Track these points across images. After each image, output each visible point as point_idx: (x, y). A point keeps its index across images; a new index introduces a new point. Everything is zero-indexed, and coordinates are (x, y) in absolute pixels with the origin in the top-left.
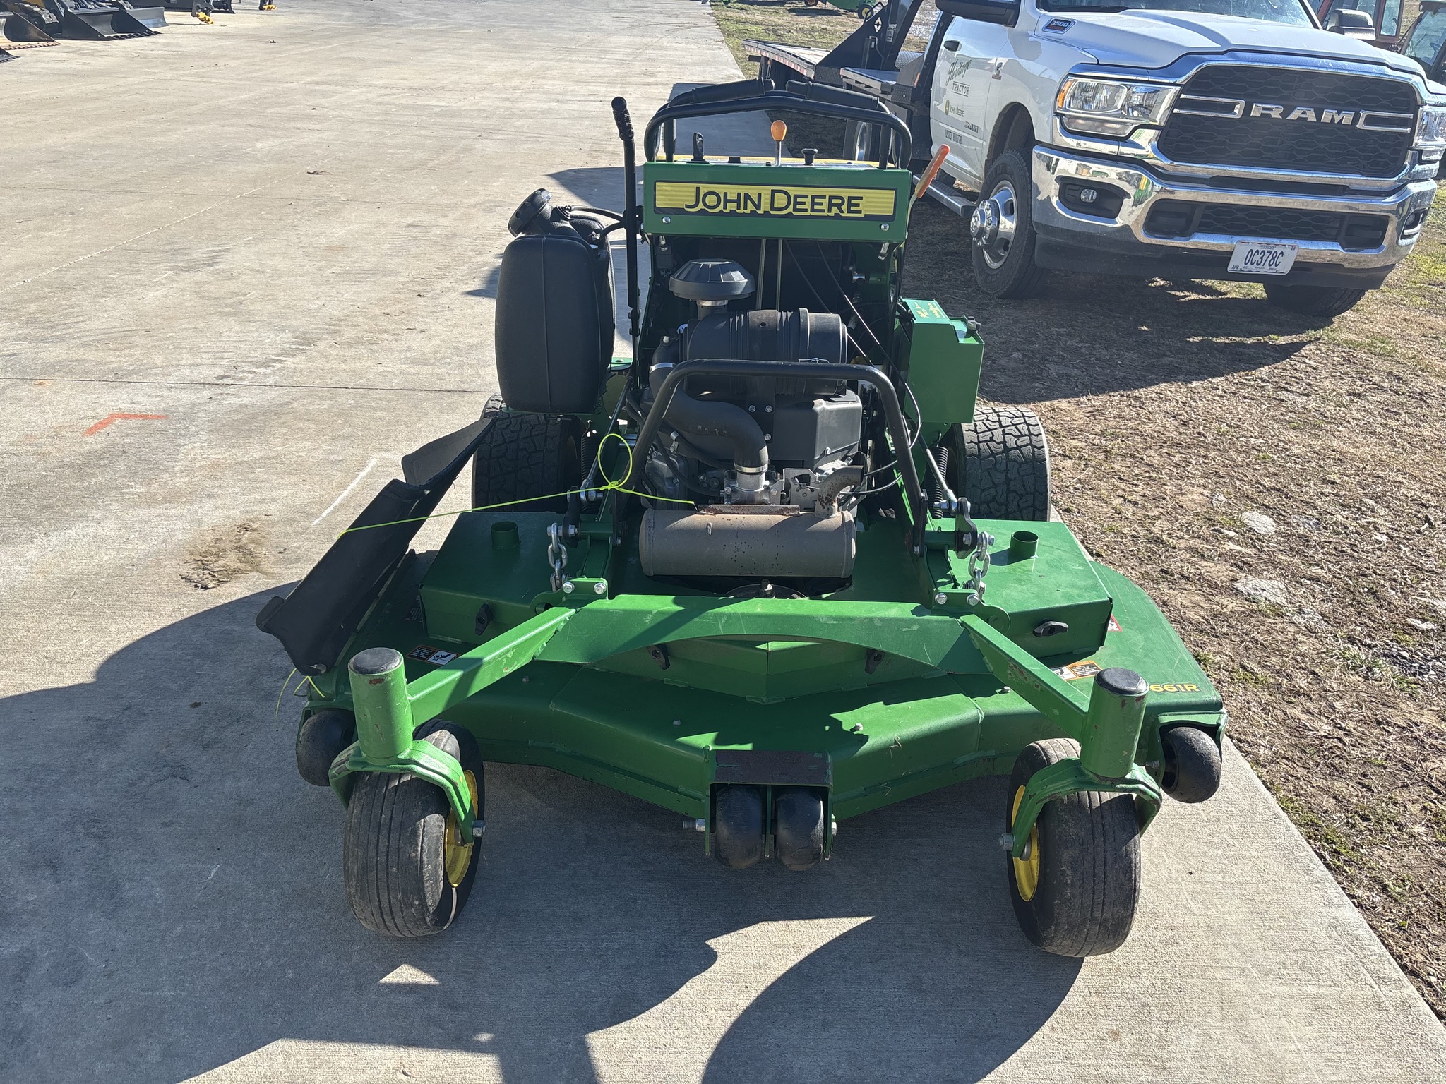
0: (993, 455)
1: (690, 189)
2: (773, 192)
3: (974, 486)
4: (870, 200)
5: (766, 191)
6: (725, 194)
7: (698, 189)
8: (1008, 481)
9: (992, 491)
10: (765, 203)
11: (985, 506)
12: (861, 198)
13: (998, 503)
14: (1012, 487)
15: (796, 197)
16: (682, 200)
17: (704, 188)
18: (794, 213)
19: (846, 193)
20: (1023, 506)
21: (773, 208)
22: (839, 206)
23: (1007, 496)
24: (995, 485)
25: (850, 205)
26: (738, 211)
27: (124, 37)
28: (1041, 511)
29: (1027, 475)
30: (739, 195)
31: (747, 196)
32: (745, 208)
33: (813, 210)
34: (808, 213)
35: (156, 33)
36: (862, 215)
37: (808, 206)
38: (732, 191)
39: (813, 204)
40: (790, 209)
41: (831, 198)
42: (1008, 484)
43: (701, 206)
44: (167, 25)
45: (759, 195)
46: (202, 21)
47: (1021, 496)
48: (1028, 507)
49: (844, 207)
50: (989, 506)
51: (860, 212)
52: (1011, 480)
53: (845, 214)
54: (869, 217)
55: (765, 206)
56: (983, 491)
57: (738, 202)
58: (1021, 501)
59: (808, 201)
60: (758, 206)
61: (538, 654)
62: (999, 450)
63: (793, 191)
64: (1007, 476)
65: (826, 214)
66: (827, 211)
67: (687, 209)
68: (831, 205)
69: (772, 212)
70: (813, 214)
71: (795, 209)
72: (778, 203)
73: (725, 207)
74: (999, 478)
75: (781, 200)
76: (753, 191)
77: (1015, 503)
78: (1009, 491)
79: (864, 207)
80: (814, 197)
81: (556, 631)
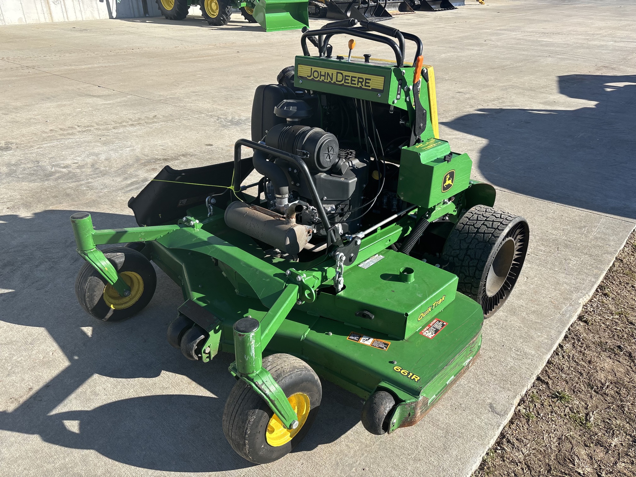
0: (468, 233)
1: (309, 69)
2: (338, 73)
3: (450, 246)
4: (374, 81)
5: (335, 72)
6: (321, 72)
7: (312, 69)
8: (468, 249)
9: (458, 252)
10: (334, 78)
11: (452, 258)
12: (370, 80)
13: (459, 259)
14: (469, 253)
15: (346, 76)
16: (305, 73)
17: (314, 69)
18: (345, 84)
19: (364, 76)
20: (471, 264)
21: (337, 81)
22: (361, 82)
23: (465, 256)
24: (460, 249)
25: (366, 83)
26: (325, 81)
27: (442, 10)
28: (479, 271)
29: (480, 249)
30: (325, 73)
31: (328, 74)
32: (327, 80)
33: (352, 83)
34: (350, 85)
35: (456, 8)
36: (370, 88)
37: (349, 81)
38: (323, 71)
39: (352, 80)
40: (343, 82)
41: (359, 78)
42: (467, 251)
43: (312, 77)
44: (465, 5)
45: (332, 74)
46: (480, 3)
47: (472, 259)
48: (474, 266)
49: (364, 83)
50: (454, 259)
51: (369, 87)
52: (470, 249)
53: (364, 87)
54: (373, 90)
55: (334, 80)
56: (454, 250)
57: (325, 76)
58: (471, 262)
59: (350, 78)
60: (332, 79)
61: (157, 239)
62: (473, 231)
63: (345, 73)
64: (468, 246)
65: (356, 86)
66: (357, 84)
67: (308, 78)
68: (358, 82)
69: (337, 83)
70: (352, 85)
71: (345, 82)
72: (339, 79)
73: (320, 78)
74: (464, 246)
75: (340, 77)
76: (330, 71)
77: (467, 262)
78: (466, 254)
79: (371, 84)
80: (352, 77)
81: (168, 233)
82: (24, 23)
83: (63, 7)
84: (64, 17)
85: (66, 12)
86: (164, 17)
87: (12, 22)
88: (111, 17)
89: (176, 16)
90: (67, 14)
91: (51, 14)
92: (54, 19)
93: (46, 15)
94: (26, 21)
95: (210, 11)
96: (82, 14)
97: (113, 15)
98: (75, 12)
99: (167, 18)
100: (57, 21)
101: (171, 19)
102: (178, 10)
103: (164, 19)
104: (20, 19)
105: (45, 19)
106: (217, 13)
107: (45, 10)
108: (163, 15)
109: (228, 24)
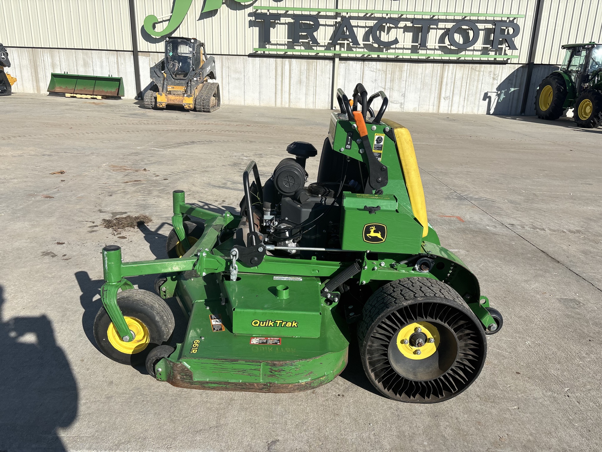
82: (417, 111)
83: (450, 102)
84: (448, 110)
85: (452, 106)
86: (537, 117)
87: (408, 110)
88: (488, 113)
89: (548, 116)
90: (451, 108)
91: (439, 107)
92: (440, 111)
93: (435, 107)
94: (418, 110)
95: (583, 113)
96: (463, 109)
97: (490, 112)
98: (458, 107)
99: (539, 118)
100: (442, 112)
101: (543, 118)
102: (551, 111)
103: (537, 118)
104: (415, 108)
105: (433, 110)
106: (589, 116)
107: (435, 103)
108: (537, 114)
109: (599, 127)
